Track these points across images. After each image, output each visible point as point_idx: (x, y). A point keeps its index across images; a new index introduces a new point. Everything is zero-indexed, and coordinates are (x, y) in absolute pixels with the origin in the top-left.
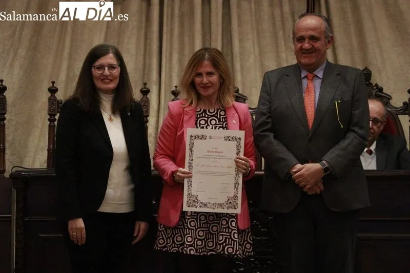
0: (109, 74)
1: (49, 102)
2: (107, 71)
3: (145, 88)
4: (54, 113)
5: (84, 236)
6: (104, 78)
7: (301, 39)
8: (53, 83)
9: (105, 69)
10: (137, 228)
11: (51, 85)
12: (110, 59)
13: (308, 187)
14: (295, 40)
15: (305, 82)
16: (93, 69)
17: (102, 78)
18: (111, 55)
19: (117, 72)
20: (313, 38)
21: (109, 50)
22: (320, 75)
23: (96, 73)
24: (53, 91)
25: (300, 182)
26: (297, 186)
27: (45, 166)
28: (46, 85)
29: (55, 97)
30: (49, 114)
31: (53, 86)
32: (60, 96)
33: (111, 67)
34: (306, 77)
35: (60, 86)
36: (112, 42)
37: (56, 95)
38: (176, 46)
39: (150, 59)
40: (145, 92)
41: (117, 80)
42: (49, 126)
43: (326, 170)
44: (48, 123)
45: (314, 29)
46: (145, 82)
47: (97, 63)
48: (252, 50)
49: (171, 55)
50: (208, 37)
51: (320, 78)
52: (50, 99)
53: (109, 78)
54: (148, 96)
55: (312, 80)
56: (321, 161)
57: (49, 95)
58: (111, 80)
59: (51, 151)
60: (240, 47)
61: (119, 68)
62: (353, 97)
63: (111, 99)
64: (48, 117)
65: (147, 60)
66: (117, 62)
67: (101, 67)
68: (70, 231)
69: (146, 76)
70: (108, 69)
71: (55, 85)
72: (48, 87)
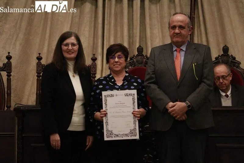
0: (72, 49)
1: (37, 66)
2: (70, 47)
3: (94, 57)
4: (40, 72)
5: (60, 145)
6: (69, 51)
7: (174, 27)
8: (40, 54)
9: (69, 46)
10: (88, 140)
11: (38, 55)
12: (72, 40)
13: (178, 117)
14: (170, 28)
15: (175, 53)
16: (62, 46)
17: (68, 51)
18: (73, 38)
19: (76, 48)
20: (181, 27)
21: (72, 35)
22: (184, 49)
23: (64, 48)
24: (39, 59)
25: (174, 114)
26: (172, 116)
27: (35, 104)
28: (35, 55)
29: (41, 63)
30: (37, 73)
31: (39, 56)
32: (43, 62)
33: (73, 45)
34: (176, 50)
35: (44, 56)
36: (74, 30)
37: (41, 61)
38: (112, 32)
39: (97, 40)
40: (94, 59)
41: (77, 53)
42: (37, 80)
43: (189, 106)
44: (37, 78)
45: (182, 22)
46: (94, 53)
47: (65, 42)
48: (157, 34)
49: (109, 37)
50: (131, 27)
51: (184, 51)
52: (37, 64)
53: (71, 51)
54: (96, 62)
55: (179, 52)
56: (186, 101)
57: (37, 61)
58: (73, 53)
59: (38, 95)
60: (151, 33)
61: (78, 45)
62: (204, 61)
63: (73, 64)
64: (37, 74)
65: (95, 41)
66: (77, 42)
67: (67, 45)
68: (51, 142)
69: (94, 50)
70: (71, 46)
71: (41, 55)
72: (36, 57)
